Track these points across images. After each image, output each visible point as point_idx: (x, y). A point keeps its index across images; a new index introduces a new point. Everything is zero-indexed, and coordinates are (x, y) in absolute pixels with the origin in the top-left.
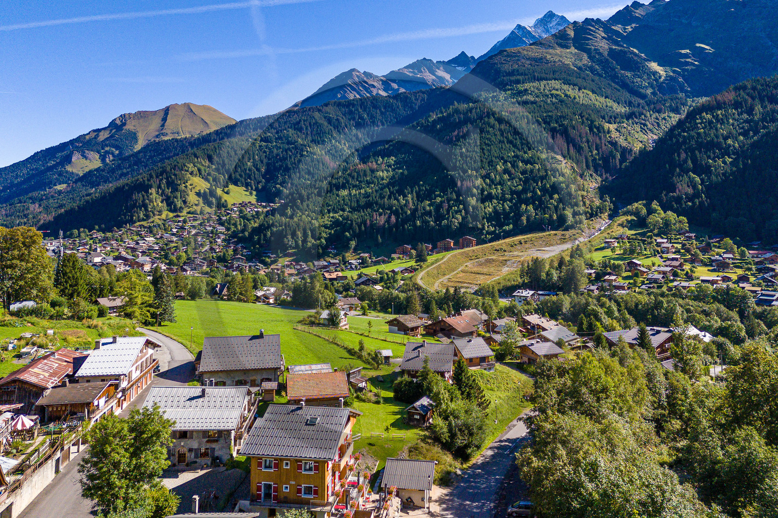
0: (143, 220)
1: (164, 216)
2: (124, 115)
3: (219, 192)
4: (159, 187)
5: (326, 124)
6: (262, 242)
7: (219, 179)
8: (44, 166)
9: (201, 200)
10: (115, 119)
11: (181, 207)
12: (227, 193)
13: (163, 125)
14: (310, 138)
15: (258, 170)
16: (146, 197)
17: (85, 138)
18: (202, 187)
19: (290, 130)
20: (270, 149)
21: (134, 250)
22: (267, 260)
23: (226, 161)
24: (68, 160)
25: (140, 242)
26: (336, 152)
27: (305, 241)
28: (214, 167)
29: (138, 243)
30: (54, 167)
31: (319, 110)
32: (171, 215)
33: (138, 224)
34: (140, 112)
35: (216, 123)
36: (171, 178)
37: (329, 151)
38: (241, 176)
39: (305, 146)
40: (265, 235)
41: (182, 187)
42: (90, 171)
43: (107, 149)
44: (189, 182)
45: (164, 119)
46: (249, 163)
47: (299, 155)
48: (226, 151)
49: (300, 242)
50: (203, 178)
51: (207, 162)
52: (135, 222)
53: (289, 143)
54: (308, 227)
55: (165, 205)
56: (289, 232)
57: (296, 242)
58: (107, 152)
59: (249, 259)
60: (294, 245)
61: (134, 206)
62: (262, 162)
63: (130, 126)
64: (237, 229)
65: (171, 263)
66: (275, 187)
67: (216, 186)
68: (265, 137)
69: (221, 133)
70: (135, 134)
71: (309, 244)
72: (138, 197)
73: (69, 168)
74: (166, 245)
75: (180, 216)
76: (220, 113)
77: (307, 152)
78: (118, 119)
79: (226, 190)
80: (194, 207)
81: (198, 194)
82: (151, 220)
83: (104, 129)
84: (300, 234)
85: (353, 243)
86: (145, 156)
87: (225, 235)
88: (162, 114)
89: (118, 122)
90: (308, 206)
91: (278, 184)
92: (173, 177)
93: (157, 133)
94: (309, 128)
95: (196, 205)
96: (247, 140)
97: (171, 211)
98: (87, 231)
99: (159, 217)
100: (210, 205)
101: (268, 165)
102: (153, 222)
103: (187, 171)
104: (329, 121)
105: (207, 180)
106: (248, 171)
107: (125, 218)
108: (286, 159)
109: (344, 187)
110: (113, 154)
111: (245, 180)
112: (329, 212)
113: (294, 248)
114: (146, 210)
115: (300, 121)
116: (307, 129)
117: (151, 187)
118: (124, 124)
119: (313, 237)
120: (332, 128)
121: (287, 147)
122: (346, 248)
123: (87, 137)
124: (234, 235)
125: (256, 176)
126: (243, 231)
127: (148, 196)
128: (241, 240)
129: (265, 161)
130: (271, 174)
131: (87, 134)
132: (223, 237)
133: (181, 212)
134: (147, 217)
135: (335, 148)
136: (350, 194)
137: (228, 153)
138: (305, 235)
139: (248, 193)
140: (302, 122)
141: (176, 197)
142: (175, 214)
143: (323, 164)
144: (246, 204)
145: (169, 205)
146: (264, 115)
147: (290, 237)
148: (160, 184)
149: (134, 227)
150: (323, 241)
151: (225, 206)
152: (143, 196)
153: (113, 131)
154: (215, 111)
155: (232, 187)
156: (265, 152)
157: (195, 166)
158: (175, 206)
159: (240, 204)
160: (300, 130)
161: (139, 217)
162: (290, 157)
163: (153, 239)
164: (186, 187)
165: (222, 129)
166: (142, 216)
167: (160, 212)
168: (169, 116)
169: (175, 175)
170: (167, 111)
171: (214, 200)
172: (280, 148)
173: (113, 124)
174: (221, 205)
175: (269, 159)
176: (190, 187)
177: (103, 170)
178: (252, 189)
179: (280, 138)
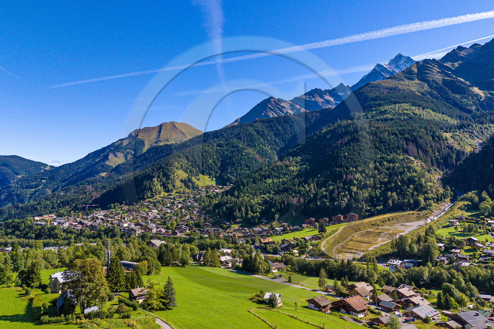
0: (150, 198)
1: (162, 195)
2: (137, 130)
3: (194, 179)
4: (159, 177)
5: (255, 134)
6: (221, 214)
7: (193, 171)
8: (94, 162)
9: (183, 184)
10: (132, 133)
11: (172, 190)
12: (198, 180)
13: (159, 136)
14: (246, 143)
15: (216, 165)
16: (151, 183)
17: (115, 144)
18: (183, 176)
19: (234, 139)
20: (222, 151)
21: (146, 218)
22: (225, 226)
23: (197, 160)
24: (106, 158)
25: (149, 213)
26: (263, 152)
27: (247, 214)
28: (190, 163)
29: (148, 214)
30: (99, 162)
31: (251, 126)
32: (166, 194)
33: (147, 200)
34: (145, 128)
35: (189, 133)
36: (165, 171)
37: (258, 152)
38: (206, 169)
39: (244, 149)
40: (222, 209)
41: (172, 177)
42: (119, 165)
43: (128, 151)
44: (176, 174)
45: (160, 132)
46: (210, 161)
47: (240, 155)
48: (197, 154)
49: (244, 214)
50: (183, 171)
51: (186, 161)
52: (145, 199)
53: (234, 147)
54: (248, 204)
55: (163, 188)
56: (237, 208)
57: (242, 214)
58: (128, 153)
59: (214, 225)
60: (240, 216)
61: (145, 189)
62: (218, 160)
63: (140, 137)
64: (205, 204)
65: (167, 228)
66: (227, 176)
67: (192, 176)
68: (219, 144)
69: (193, 141)
70: (143, 141)
71: (250, 216)
72: (147, 183)
73: (107, 163)
74: (165, 215)
75: (171, 195)
76: (192, 127)
77: (245, 153)
78: (133, 133)
79: (197, 178)
80: (179, 189)
81: (182, 181)
82: (155, 197)
83: (126, 139)
84: (243, 209)
85: (277, 216)
86: (149, 156)
87: (199, 208)
88: (158, 129)
89: (133, 134)
90: (247, 190)
91: (228, 173)
92: (166, 170)
93: (156, 140)
94: (246, 137)
95: (181, 188)
96: (209, 146)
97: (166, 192)
98: (119, 204)
99: (159, 196)
100: (188, 187)
101: (222, 161)
102: (156, 199)
103: (174, 167)
104: (258, 132)
105: (186, 172)
106: (210, 166)
107: (140, 196)
108: (233, 157)
109: (269, 177)
110: (131, 154)
111: (209, 171)
112: (261, 194)
113: (240, 218)
114: (152, 191)
115: (240, 133)
116: (244, 137)
117: (154, 177)
118: (137, 135)
119: (252, 211)
120: (260, 137)
121: (232, 149)
122: (273, 219)
123: (117, 144)
124: (204, 208)
125: (215, 169)
126: (209, 206)
127: (152, 183)
128: (208, 212)
129: (220, 159)
130: (224, 167)
131: (117, 142)
132: (197, 209)
133: (172, 192)
134: (153, 196)
135: (262, 149)
136: (273, 182)
137: (198, 154)
138: (247, 210)
139: (210, 179)
140: (241, 134)
141: (169, 183)
142: (168, 194)
143: (255, 160)
144: (210, 187)
145: (165, 188)
146: (218, 129)
147: (237, 211)
148: (159, 175)
149: (145, 202)
150: (258, 214)
151: (197, 188)
152: (150, 183)
153: (131, 140)
154: (189, 126)
155: (201, 176)
156: (220, 153)
157: (179, 163)
158: (168, 189)
159: (206, 187)
160: (240, 138)
161: (148, 196)
162: (235, 157)
163: (156, 211)
164: (174, 176)
165: (194, 138)
166: (149, 195)
167: (160, 193)
168: (162, 130)
169: (168, 169)
170: (161, 127)
171: (191, 184)
172: (229, 150)
173: (130, 135)
174: (195, 187)
175: (222, 158)
176: (177, 177)
177: (126, 164)
178: (213, 177)
179: (228, 144)
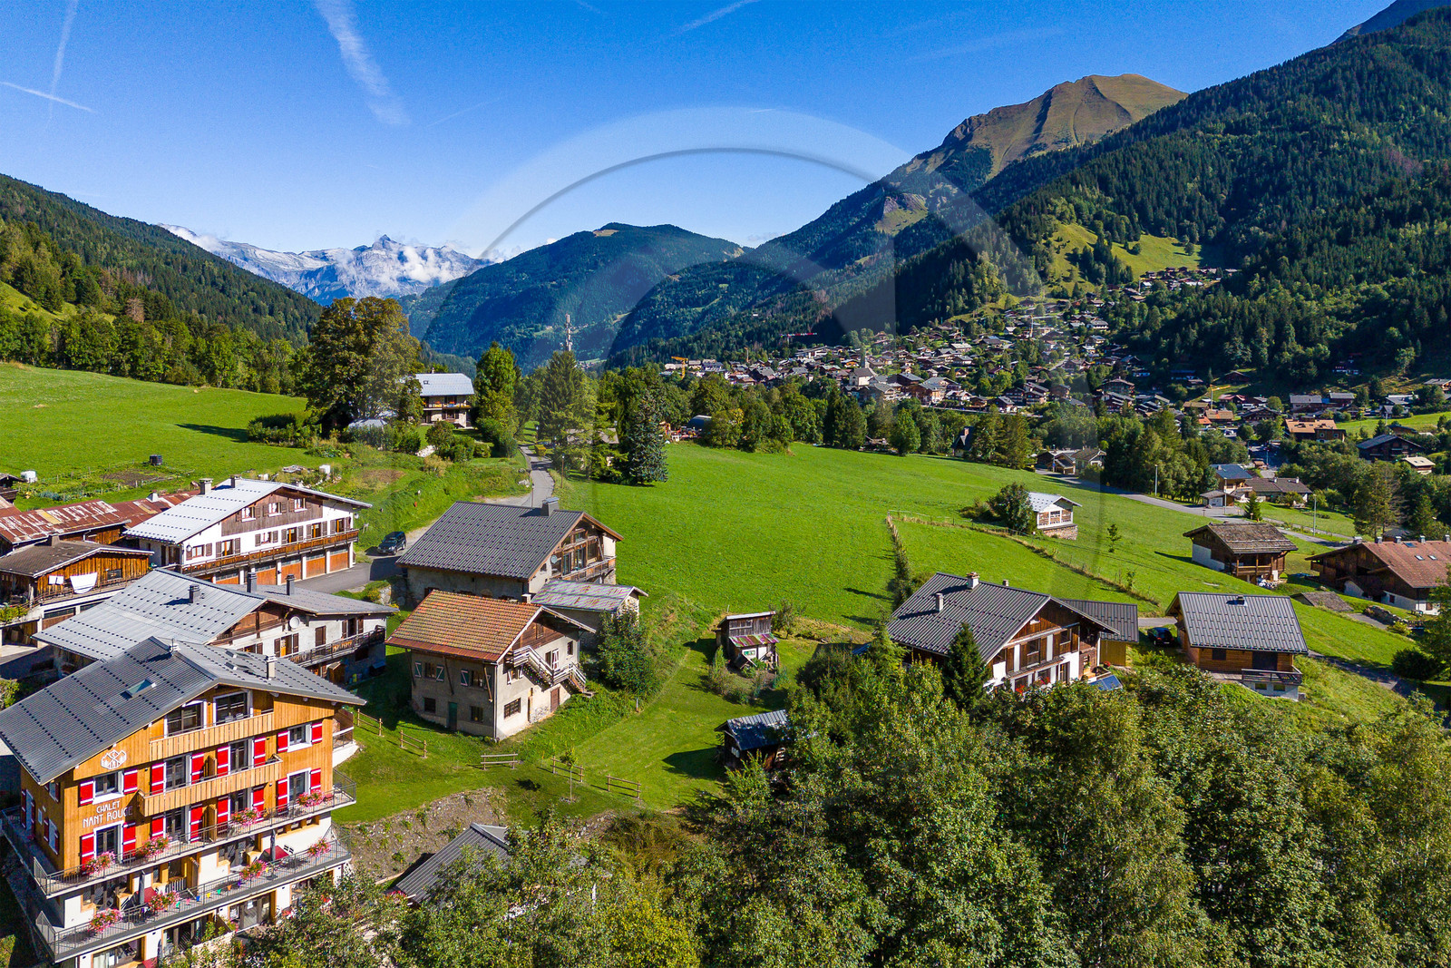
0: (964, 311)
1: (1001, 303)
2: (970, 119)
3: (1116, 250)
4: (997, 248)
5: (1406, 67)
6: (1177, 350)
7: (1118, 225)
9: (1076, 270)
10: (954, 130)
11: (1035, 285)
12: (1134, 252)
13: (1038, 130)
14: (1355, 108)
15: (1210, 196)
16: (970, 268)
17: (905, 171)
18: (1080, 242)
19: (1304, 97)
20: (1246, 147)
22: (1180, 388)
23: (1138, 186)
24: (877, 213)
26: (1428, 133)
27: (1275, 350)
28: (1110, 200)
29: (938, 353)
31: (1390, 39)
32: (1016, 300)
33: (954, 318)
34: (997, 111)
35: (1144, 109)
36: (1019, 228)
37: (1408, 135)
38: (1169, 214)
39: (1338, 129)
40: (1185, 337)
41: (1041, 245)
43: (939, 186)
44: (1056, 235)
45: (1042, 118)
46: (1190, 186)
47: (1317, 154)
48: (1139, 164)
49: (1265, 351)
50: (1084, 224)
51: (1098, 192)
52: (949, 316)
53: (1296, 127)
54: (1289, 317)
55: (1005, 282)
56: (1238, 329)
57: (1255, 351)
58: (938, 193)
59: (1142, 386)
60: (1248, 358)
61: (950, 286)
62: (1222, 179)
63: (978, 141)
64: (1132, 325)
65: (981, 391)
66: (1247, 232)
67: (1112, 239)
68: (1237, 123)
69: (1145, 128)
70: (987, 153)
71: (1287, 355)
72: (957, 269)
73: (879, 228)
74: (986, 356)
75: (1032, 303)
77: (1341, 142)
78: (959, 129)
79: (1131, 245)
80: (1063, 283)
81: (1073, 258)
82: (978, 311)
83: (935, 151)
84: (1264, 333)
86: (997, 193)
87: (1106, 337)
88: (1038, 108)
89: (960, 135)
90: (1305, 267)
91: (1255, 224)
92: (1023, 226)
93: (1027, 146)
94: (1356, 85)
95: (1066, 279)
96: (1194, 135)
97: (1016, 293)
98: (871, 332)
99: (993, 305)
100: (1094, 277)
101: (1237, 184)
102: (980, 315)
103: (1053, 213)
104: (1418, 61)
105: (1092, 227)
106: (1185, 203)
107: (933, 307)
108: (1284, 165)
109: (1416, 216)
110: (948, 195)
111: (1179, 221)
112: (1359, 279)
113: (1248, 365)
114: (970, 291)
115: (1334, 71)
116: (1349, 87)
117: (982, 248)
118: (969, 137)
119: (1300, 340)
120: (1423, 76)
121: (1288, 136)
123: (909, 170)
124: (1123, 337)
125: (1204, 211)
126: (1143, 328)
127: (974, 267)
128: (1137, 347)
129: (1230, 176)
130: (1239, 207)
131: (911, 162)
132: (1099, 341)
133: (1035, 294)
134: (971, 305)
135: (1427, 125)
136: (1430, 234)
137: (1144, 168)
138: (1280, 335)
139: (1181, 250)
140: (1339, 74)
141: (1027, 267)
142: (1023, 299)
143: (1383, 168)
144: (1174, 273)
145: (1012, 281)
146: (1247, 74)
147: (1238, 340)
148: (998, 241)
149: (947, 325)
150: (1324, 348)
151: (1126, 278)
152: (966, 267)
153: (951, 152)
155: (1146, 239)
156: (1233, 156)
157: (1069, 202)
158: (1024, 283)
159: (1160, 273)
160: (1331, 93)
161: (956, 305)
162: (1294, 160)
163: (967, 345)
164: (1048, 245)
165: (1149, 118)
166: (961, 304)
167: (995, 296)
168: (1051, 109)
169: (1028, 223)
170: (1047, 100)
171: (1103, 268)
172: (1272, 142)
173: (951, 141)
174: (1118, 277)
175: (1241, 170)
176: (1057, 245)
177: (925, 226)
178: (1192, 240)
179: (1273, 120)
